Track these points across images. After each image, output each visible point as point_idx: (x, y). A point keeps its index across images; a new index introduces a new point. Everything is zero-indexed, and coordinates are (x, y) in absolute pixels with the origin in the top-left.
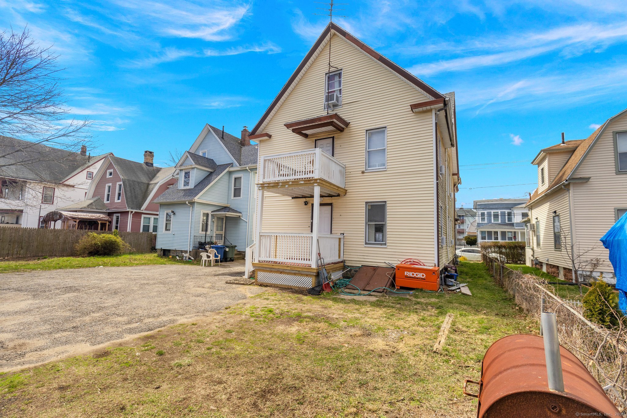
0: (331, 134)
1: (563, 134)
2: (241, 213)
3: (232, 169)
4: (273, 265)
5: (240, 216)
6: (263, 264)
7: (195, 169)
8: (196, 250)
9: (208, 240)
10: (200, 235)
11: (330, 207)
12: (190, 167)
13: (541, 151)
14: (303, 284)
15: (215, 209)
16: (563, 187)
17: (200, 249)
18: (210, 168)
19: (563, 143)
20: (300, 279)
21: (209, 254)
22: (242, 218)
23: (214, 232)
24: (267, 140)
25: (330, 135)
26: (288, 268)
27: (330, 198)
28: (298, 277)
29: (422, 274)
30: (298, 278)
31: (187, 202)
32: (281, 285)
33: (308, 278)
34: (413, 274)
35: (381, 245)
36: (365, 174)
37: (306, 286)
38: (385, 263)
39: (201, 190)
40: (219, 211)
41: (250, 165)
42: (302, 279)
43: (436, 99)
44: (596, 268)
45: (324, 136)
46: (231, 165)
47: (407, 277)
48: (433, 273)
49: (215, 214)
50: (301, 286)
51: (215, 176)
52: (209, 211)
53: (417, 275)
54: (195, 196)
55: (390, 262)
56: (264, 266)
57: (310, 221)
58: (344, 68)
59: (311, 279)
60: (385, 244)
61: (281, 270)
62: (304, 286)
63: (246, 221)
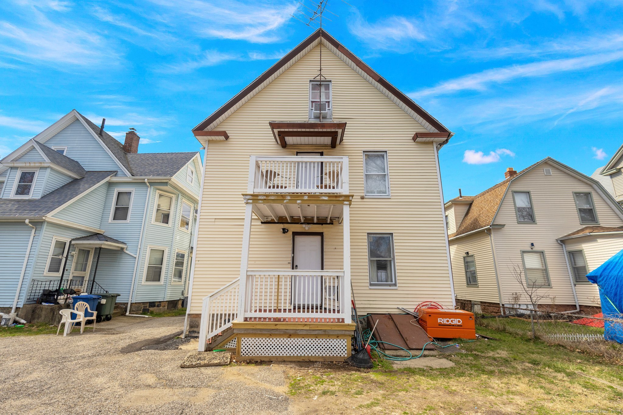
0: (319, 149)
1: (460, 190)
2: (126, 244)
3: (115, 179)
4: (276, 325)
5: (122, 249)
6: (256, 324)
7: (49, 170)
8: (34, 305)
9: (65, 286)
10: (45, 278)
11: (319, 238)
12: (37, 165)
13: (450, 201)
14: (331, 351)
15: (79, 235)
16: (486, 231)
17: (43, 304)
18: (75, 172)
19: (461, 197)
20: (324, 344)
21: (75, 312)
22: (127, 252)
23: (71, 274)
24: (220, 141)
25: (317, 149)
26: (306, 328)
27: (320, 226)
28: (321, 340)
29: (457, 320)
30: (322, 342)
31: (27, 221)
32: (290, 356)
33: (339, 340)
34: (448, 321)
35: (390, 286)
36: (365, 200)
37: (337, 354)
38: (398, 308)
39: (60, 204)
40: (88, 240)
41: (151, 177)
42: (328, 344)
43: (439, 132)
44: (519, 301)
45: (309, 149)
46: (115, 173)
47: (440, 325)
48: (471, 317)
49: (77, 244)
50: (328, 355)
51: (86, 186)
52: (66, 238)
53: (452, 321)
54: (48, 211)
55: (405, 307)
56: (258, 327)
57: (291, 255)
58: (333, 80)
59: (344, 342)
60: (395, 285)
61: (292, 332)
62: (333, 353)
63: (135, 256)
